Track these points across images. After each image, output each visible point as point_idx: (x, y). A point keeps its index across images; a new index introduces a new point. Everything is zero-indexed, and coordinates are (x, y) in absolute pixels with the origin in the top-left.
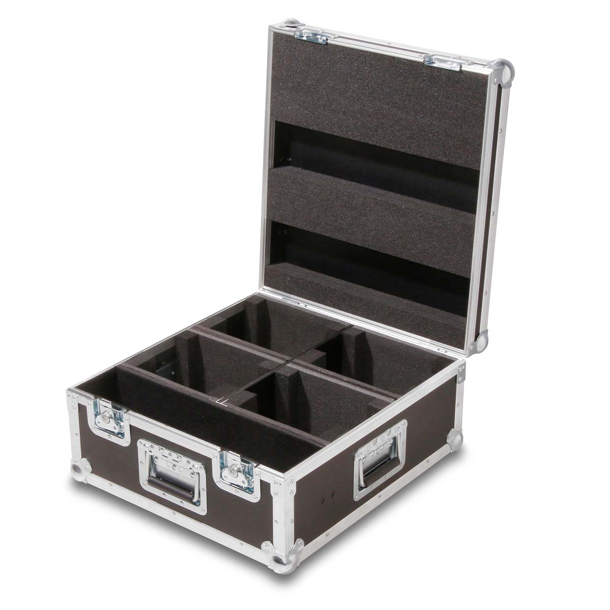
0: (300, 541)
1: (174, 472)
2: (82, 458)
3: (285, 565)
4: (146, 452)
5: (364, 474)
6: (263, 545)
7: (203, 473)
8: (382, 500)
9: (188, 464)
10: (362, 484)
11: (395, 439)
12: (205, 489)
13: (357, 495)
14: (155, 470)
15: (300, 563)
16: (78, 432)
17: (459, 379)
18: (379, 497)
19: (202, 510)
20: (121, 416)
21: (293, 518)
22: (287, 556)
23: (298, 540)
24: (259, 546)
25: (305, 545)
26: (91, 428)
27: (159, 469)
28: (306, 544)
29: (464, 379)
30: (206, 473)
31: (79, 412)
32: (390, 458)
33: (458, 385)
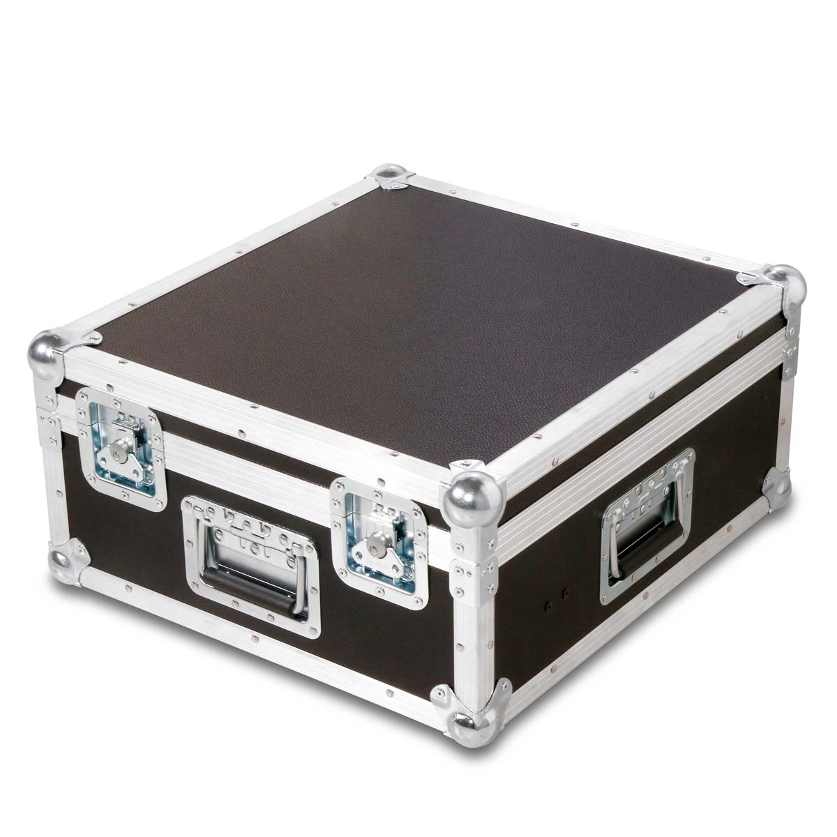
0: (505, 683)
1: (255, 559)
2: (71, 538)
3: (478, 729)
4: (198, 520)
5: (619, 552)
6: (434, 693)
7: (313, 557)
8: (650, 602)
9: (283, 542)
10: (616, 574)
11: (673, 486)
12: (318, 587)
13: (607, 594)
14: (217, 557)
15: (506, 725)
16: (63, 488)
17: (786, 371)
18: (645, 597)
19: (311, 628)
20: (147, 454)
21: (493, 639)
22: (481, 712)
23: (501, 680)
24: (426, 695)
25: (514, 691)
26: (87, 478)
27: (225, 554)
28: (515, 688)
29: (794, 372)
30: (320, 557)
31: (62, 448)
32: (663, 523)
33: (783, 383)
